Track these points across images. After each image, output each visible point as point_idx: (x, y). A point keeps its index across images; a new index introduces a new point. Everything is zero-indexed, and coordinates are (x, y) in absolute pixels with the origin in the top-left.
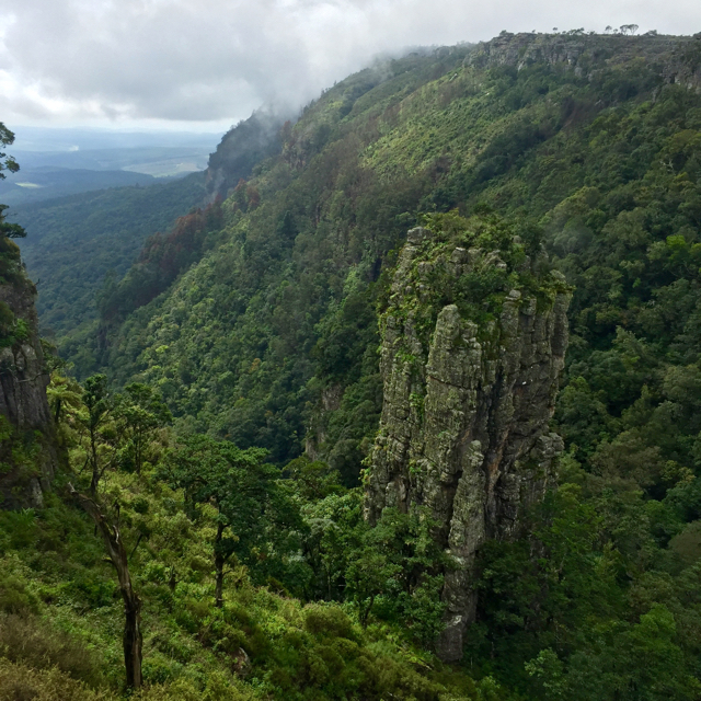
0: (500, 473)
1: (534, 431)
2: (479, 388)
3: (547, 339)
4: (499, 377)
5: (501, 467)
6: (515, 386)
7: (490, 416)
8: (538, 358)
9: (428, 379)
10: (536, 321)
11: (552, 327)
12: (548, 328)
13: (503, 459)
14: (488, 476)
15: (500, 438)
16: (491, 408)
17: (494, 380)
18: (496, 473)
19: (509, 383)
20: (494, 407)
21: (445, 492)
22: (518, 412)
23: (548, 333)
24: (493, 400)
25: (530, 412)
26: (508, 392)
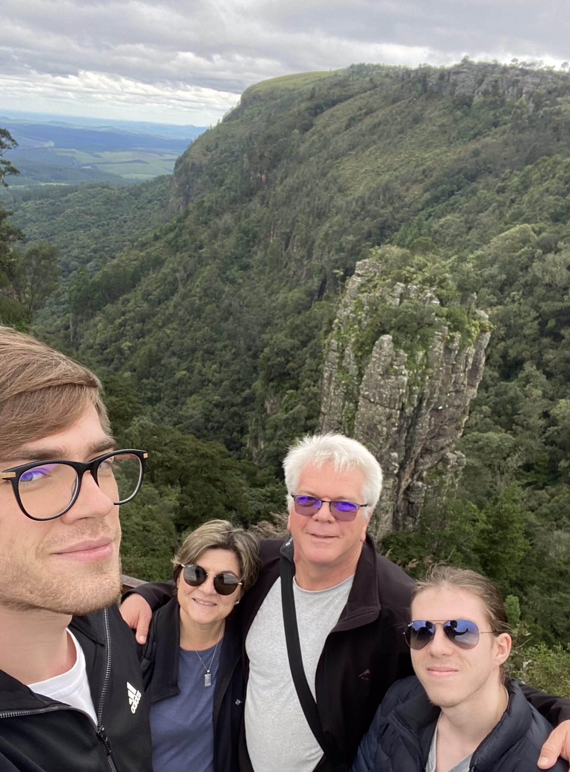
0: (410, 480)
1: (442, 449)
2: (402, 409)
3: (464, 371)
4: (420, 401)
5: (412, 476)
6: (433, 409)
7: (408, 433)
8: (455, 386)
9: (360, 398)
10: (457, 355)
11: (470, 360)
12: (467, 361)
13: (414, 470)
14: (400, 482)
15: (414, 452)
16: (410, 427)
17: (416, 403)
18: (407, 480)
19: (427, 406)
20: (414, 424)
22: (432, 431)
23: (466, 366)
24: (412, 420)
25: (441, 432)
26: (425, 414)
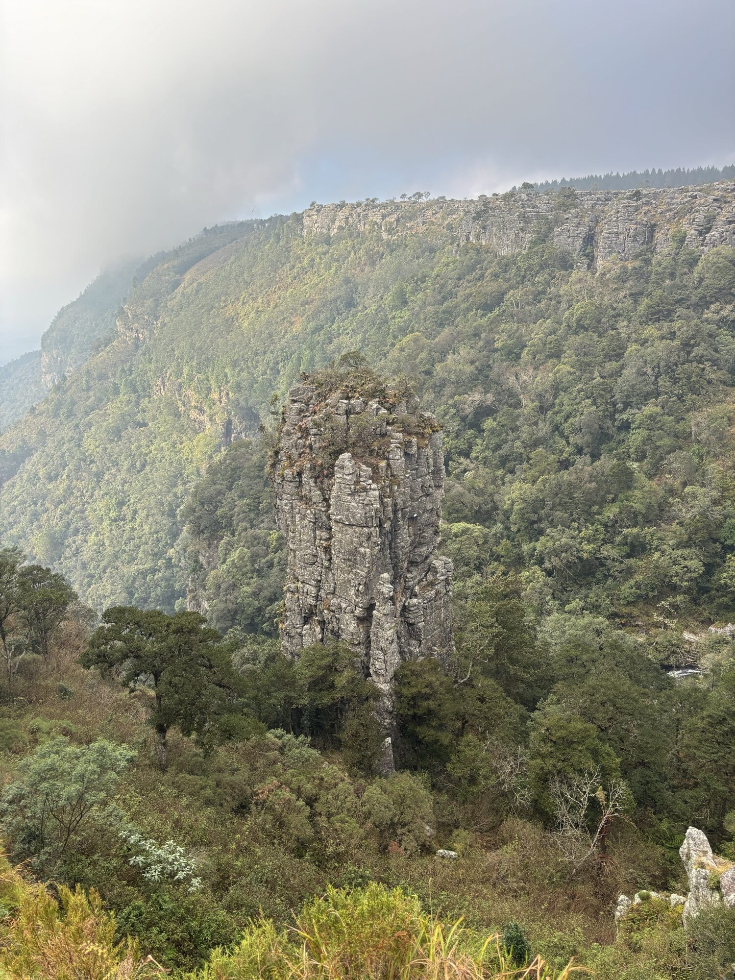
0: (404, 600)
1: (427, 557)
2: (381, 525)
3: (428, 473)
4: (395, 512)
5: (405, 594)
6: (409, 519)
7: (391, 549)
8: (423, 491)
9: (332, 524)
10: (418, 458)
11: (431, 461)
12: (428, 463)
13: (405, 587)
14: (396, 605)
15: (402, 569)
16: (391, 542)
17: (391, 516)
18: (401, 601)
19: (403, 517)
20: (393, 540)
21: (361, 626)
22: (413, 543)
23: (429, 468)
24: (392, 534)
25: (422, 540)
26: (403, 526)
